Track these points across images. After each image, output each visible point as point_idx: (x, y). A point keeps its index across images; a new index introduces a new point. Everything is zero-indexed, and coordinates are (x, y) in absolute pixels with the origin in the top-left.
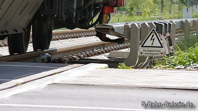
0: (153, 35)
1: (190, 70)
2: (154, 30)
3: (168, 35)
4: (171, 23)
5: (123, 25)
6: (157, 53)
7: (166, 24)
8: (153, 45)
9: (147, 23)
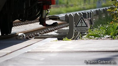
0: (82, 20)
1: (104, 39)
2: (82, 17)
3: (90, 19)
4: (91, 12)
5: (65, 15)
6: (84, 30)
7: (88, 13)
8: (82, 26)
9: (77, 13)
